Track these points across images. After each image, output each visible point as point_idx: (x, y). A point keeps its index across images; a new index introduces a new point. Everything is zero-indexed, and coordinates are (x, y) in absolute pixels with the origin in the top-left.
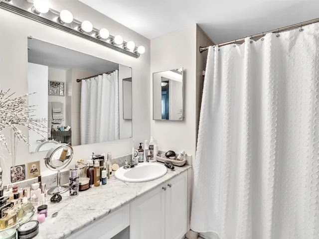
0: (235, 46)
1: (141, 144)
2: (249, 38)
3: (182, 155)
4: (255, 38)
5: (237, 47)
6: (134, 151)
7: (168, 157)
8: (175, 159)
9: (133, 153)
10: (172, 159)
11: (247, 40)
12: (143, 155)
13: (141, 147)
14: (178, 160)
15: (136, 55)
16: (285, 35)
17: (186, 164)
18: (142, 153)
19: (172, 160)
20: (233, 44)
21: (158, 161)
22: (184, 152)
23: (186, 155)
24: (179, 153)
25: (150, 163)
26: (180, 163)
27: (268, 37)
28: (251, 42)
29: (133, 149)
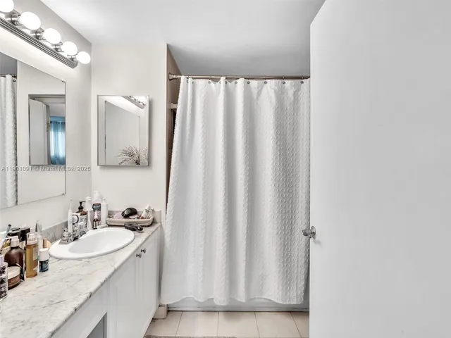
0: (210, 83)
1: (81, 203)
2: (224, 78)
3: (147, 211)
4: (229, 79)
5: (212, 84)
6: (71, 215)
7: (126, 217)
8: (138, 218)
9: (69, 219)
10: (133, 219)
11: (223, 79)
12: (86, 219)
13: (81, 208)
14: (143, 218)
15: (72, 62)
16: (254, 83)
17: (153, 223)
18: (84, 217)
19: (136, 220)
20: (208, 80)
21: (109, 226)
22: (150, 207)
23: (153, 210)
24: (141, 209)
25: (99, 230)
26: (147, 222)
27: (241, 82)
28: (226, 83)
29: (70, 213)
